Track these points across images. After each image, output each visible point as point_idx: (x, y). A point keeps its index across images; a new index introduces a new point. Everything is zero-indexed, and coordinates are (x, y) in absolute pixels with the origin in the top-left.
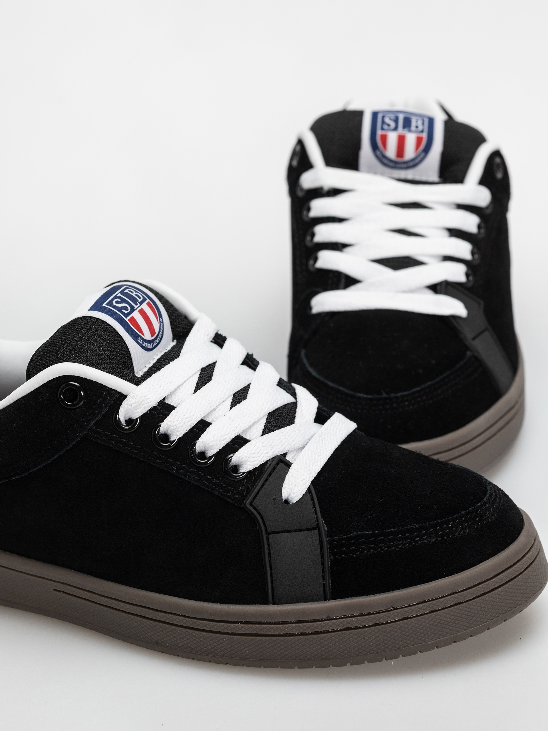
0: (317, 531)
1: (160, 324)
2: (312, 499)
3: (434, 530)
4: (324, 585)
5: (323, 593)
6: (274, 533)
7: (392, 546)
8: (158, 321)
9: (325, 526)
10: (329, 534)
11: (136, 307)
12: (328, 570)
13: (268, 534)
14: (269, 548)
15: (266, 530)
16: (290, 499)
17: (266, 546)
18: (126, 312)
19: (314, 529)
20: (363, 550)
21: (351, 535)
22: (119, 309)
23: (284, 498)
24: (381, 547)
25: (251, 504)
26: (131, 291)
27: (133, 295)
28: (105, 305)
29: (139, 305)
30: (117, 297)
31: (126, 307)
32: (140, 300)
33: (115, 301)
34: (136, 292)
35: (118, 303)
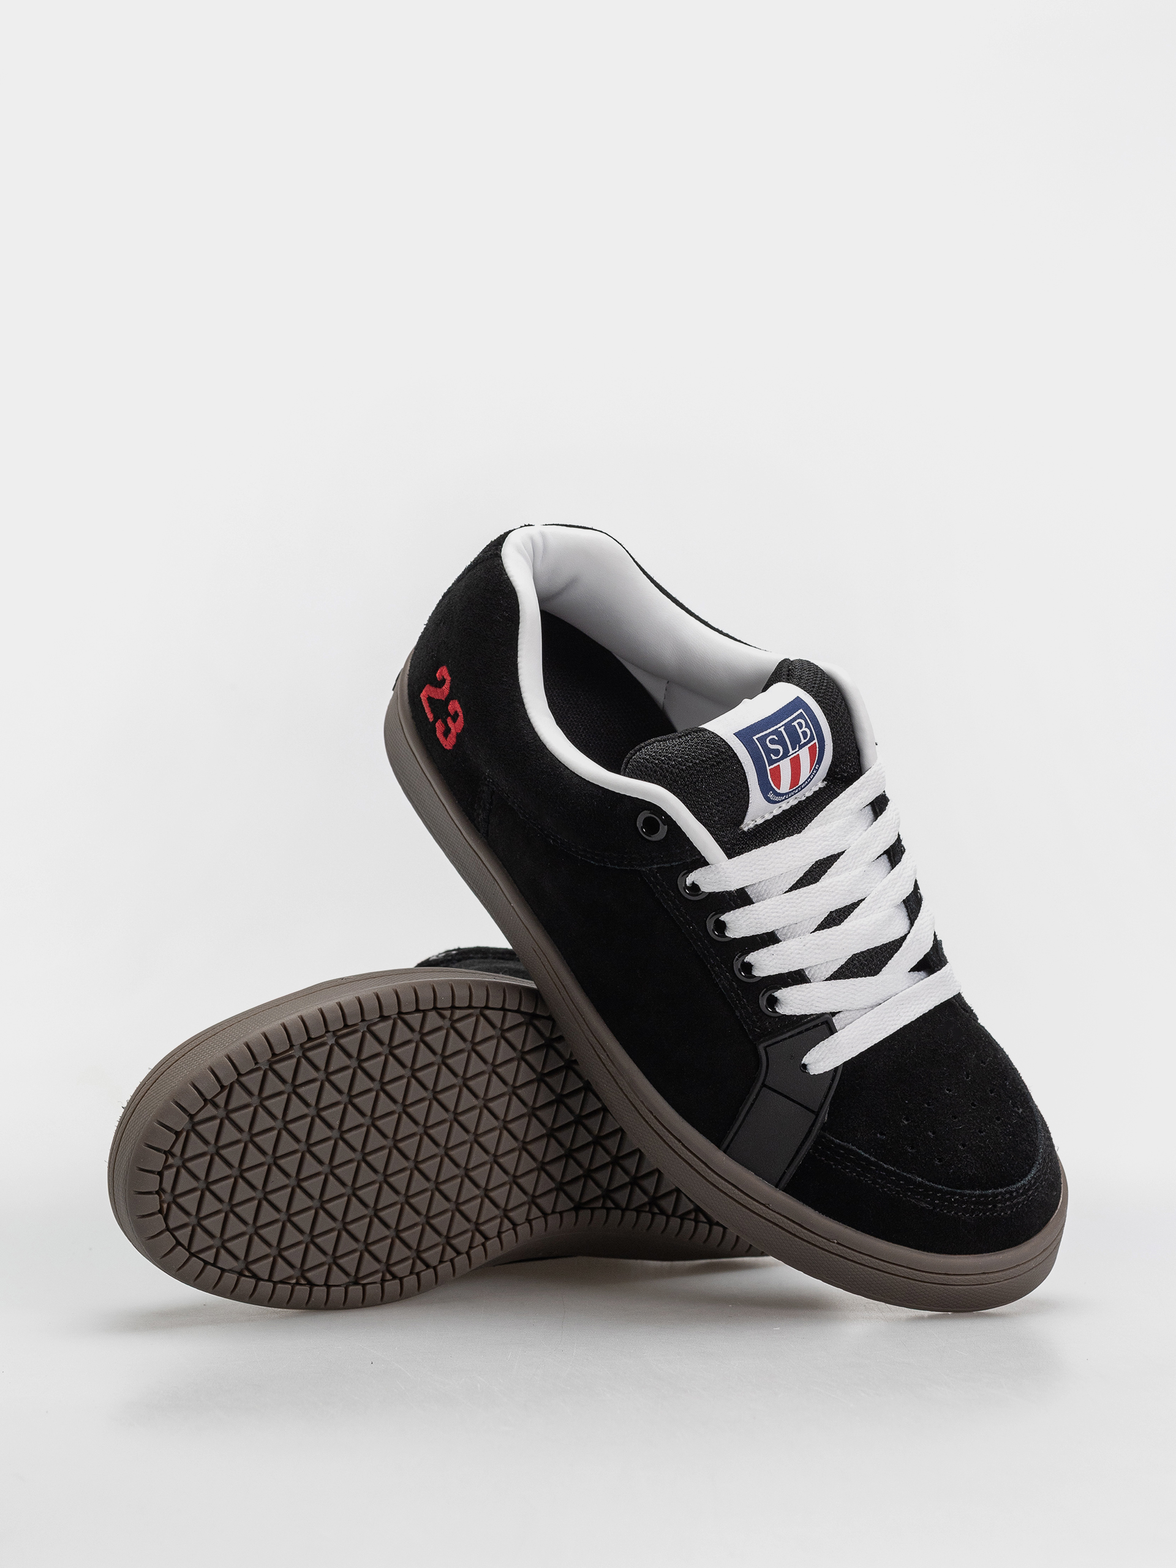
0: (814, 1116)
1: (810, 775)
2: (833, 1080)
3: (933, 1194)
4: (785, 1173)
5: (778, 1179)
6: (770, 1088)
7: (879, 1184)
8: (811, 770)
9: (827, 1116)
10: (824, 1128)
11: (791, 752)
12: (798, 1161)
13: (764, 1085)
14: (755, 1099)
15: (764, 1080)
16: (808, 1067)
17: (753, 1096)
18: (774, 758)
19: (813, 1112)
20: (847, 1167)
21: (845, 1144)
22: (768, 751)
23: (805, 1060)
24: (867, 1177)
25: (765, 1048)
26: (800, 725)
27: (800, 731)
28: (755, 738)
29: (797, 749)
30: (777, 732)
31: (778, 751)
32: (803, 741)
33: (771, 737)
34: (807, 726)
35: (772, 742)
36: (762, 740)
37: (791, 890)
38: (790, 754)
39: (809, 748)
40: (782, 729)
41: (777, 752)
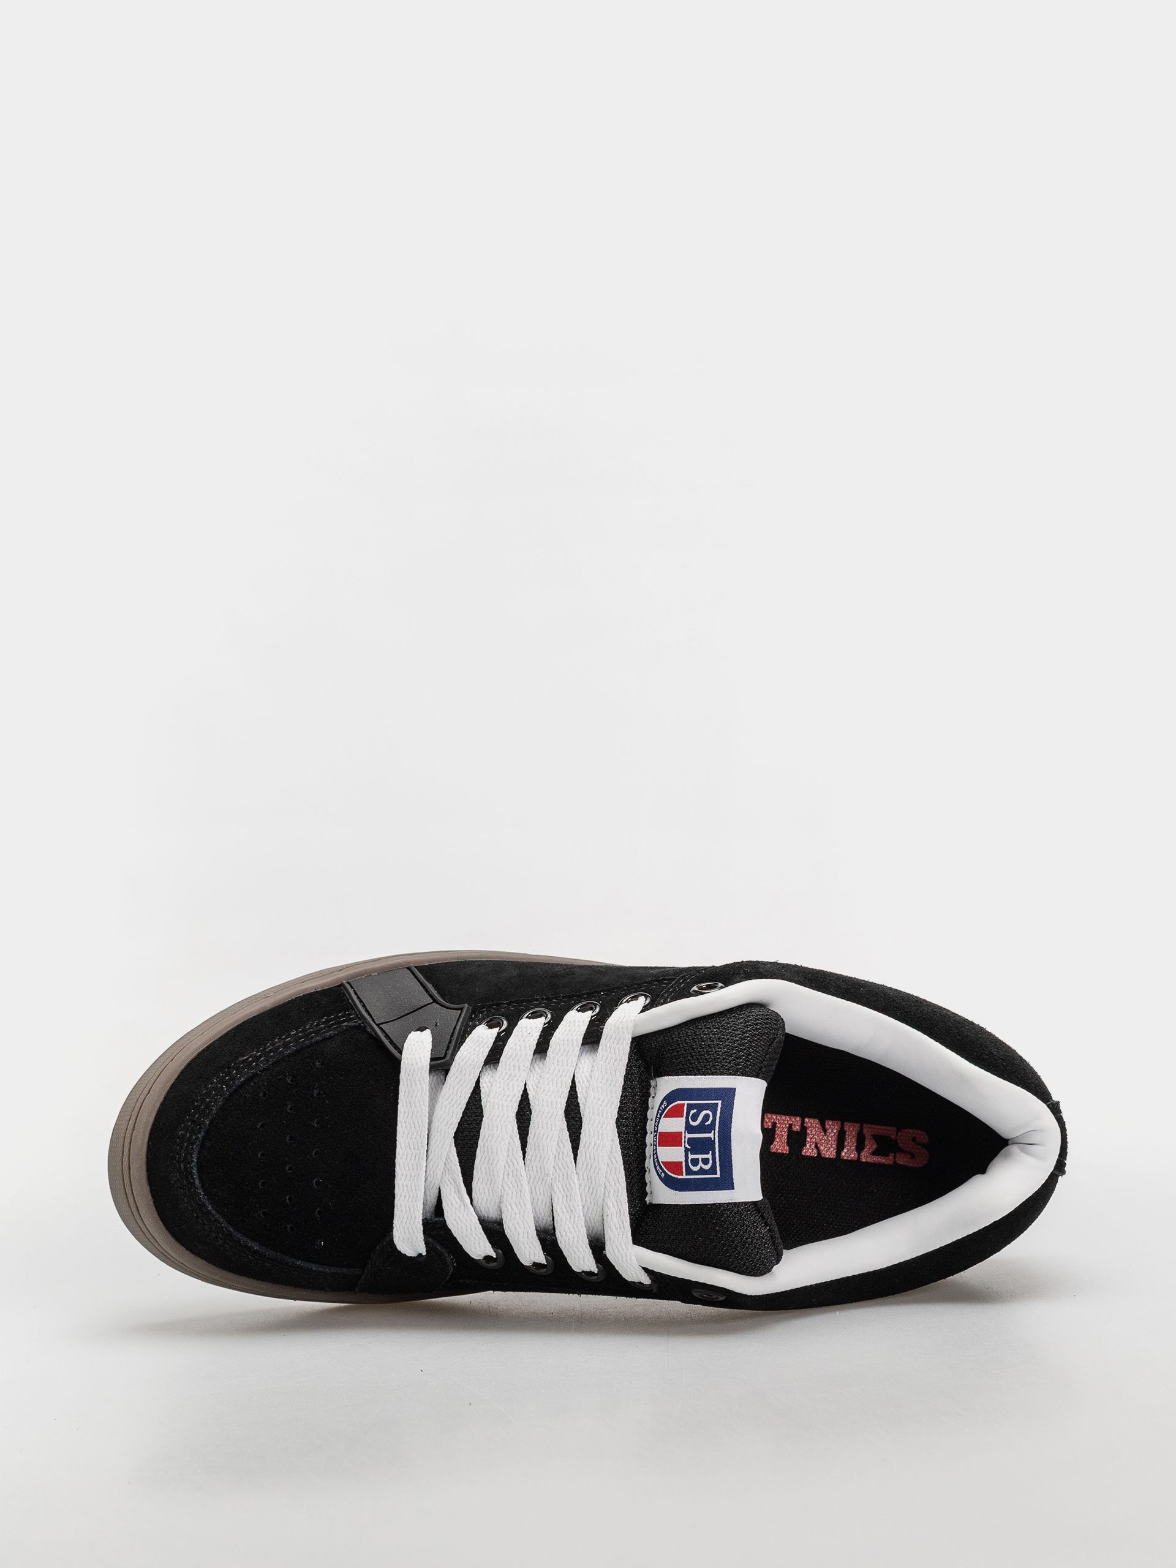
11: (688, 1137)
18: (692, 1112)
22: (700, 1108)
23: (426, 1031)
26: (705, 1161)
27: (700, 1157)
28: (719, 1102)
29: (687, 1146)
30: (711, 1127)
31: (694, 1120)
32: (691, 1156)
33: (711, 1118)
34: (702, 1171)
35: (706, 1117)
36: (713, 1108)
37: (573, 1082)
38: (686, 1133)
39: (682, 1162)
40: (711, 1135)
41: (695, 1118)
